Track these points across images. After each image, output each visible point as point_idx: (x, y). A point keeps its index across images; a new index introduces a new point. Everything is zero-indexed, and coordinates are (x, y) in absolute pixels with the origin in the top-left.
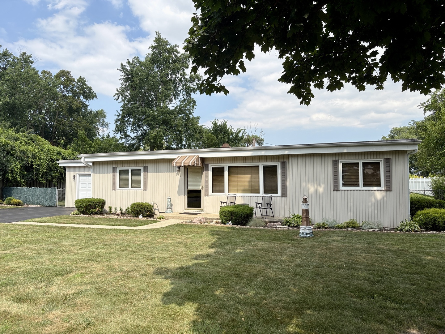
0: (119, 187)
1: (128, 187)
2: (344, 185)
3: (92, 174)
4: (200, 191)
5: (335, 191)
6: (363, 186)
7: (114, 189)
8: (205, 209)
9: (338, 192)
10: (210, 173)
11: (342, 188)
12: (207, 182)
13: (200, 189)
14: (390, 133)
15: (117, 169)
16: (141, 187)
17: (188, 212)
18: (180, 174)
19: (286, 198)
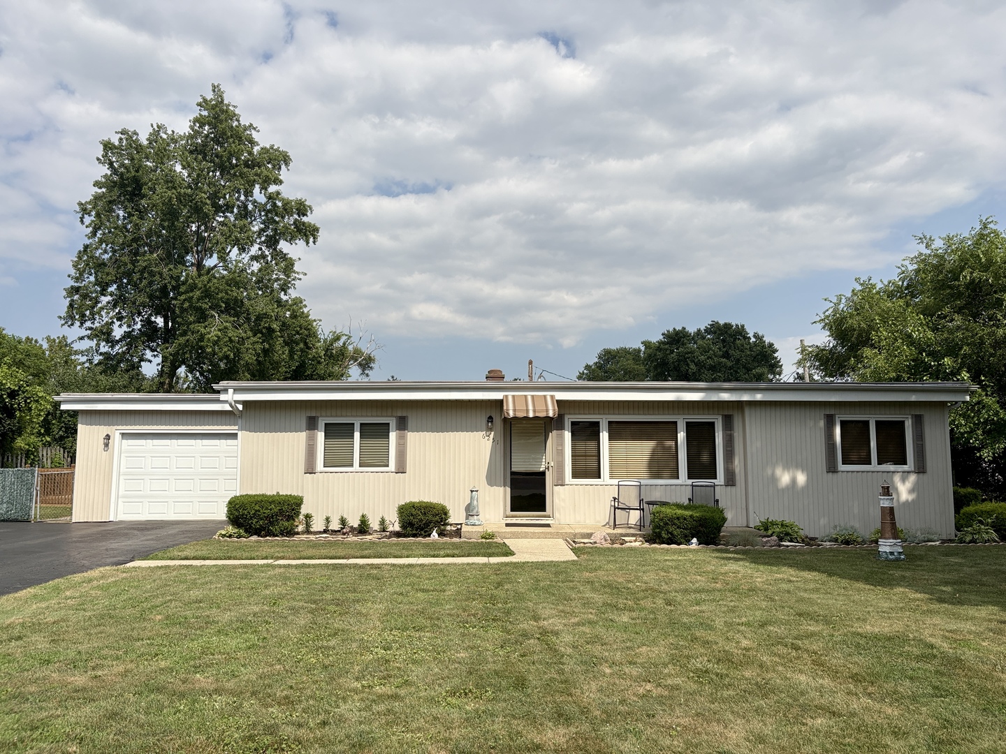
0: (324, 467)
1: (352, 465)
2: (846, 461)
3: (240, 433)
4: (543, 474)
5: (831, 473)
6: (878, 464)
7: (310, 470)
8: (557, 515)
9: (835, 475)
10: (567, 435)
11: (842, 467)
12: (561, 453)
13: (541, 469)
14: (596, 360)
15: (320, 421)
16: (388, 466)
17: (514, 521)
18: (492, 436)
19: (733, 488)
